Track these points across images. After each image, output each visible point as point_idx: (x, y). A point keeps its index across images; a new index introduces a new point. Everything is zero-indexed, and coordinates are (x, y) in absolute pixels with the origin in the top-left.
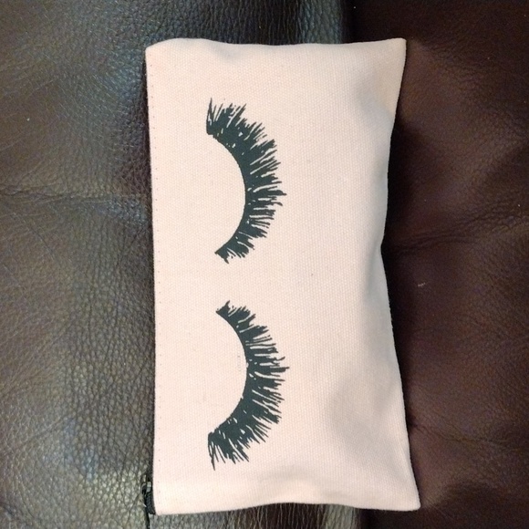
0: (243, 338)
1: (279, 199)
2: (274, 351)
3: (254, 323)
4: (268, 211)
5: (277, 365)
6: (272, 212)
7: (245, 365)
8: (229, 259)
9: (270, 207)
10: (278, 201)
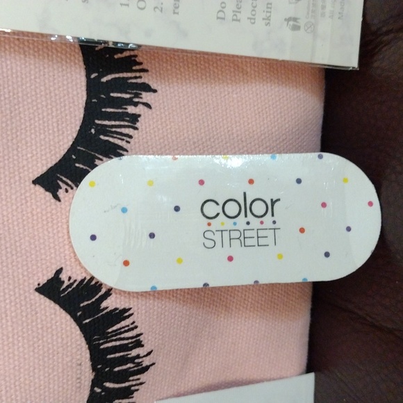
0: (88, 332)
1: (146, 97)
2: (139, 344)
3: (110, 304)
4: (127, 114)
5: (139, 364)
6: (135, 118)
7: (88, 375)
8: (61, 193)
9: (131, 110)
10: (144, 100)
